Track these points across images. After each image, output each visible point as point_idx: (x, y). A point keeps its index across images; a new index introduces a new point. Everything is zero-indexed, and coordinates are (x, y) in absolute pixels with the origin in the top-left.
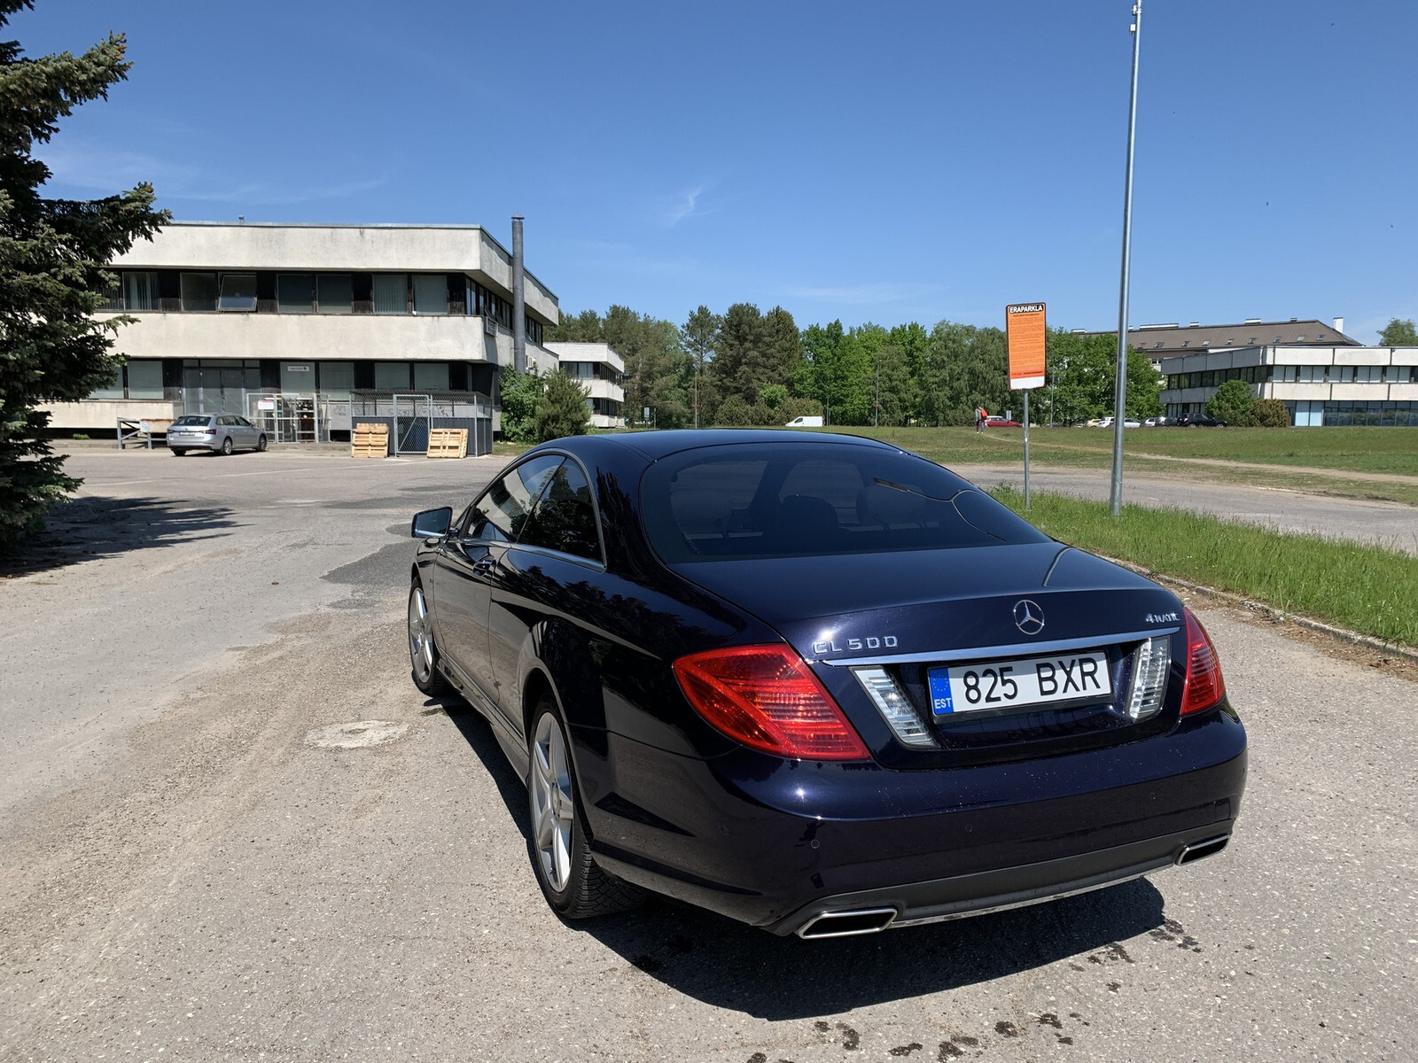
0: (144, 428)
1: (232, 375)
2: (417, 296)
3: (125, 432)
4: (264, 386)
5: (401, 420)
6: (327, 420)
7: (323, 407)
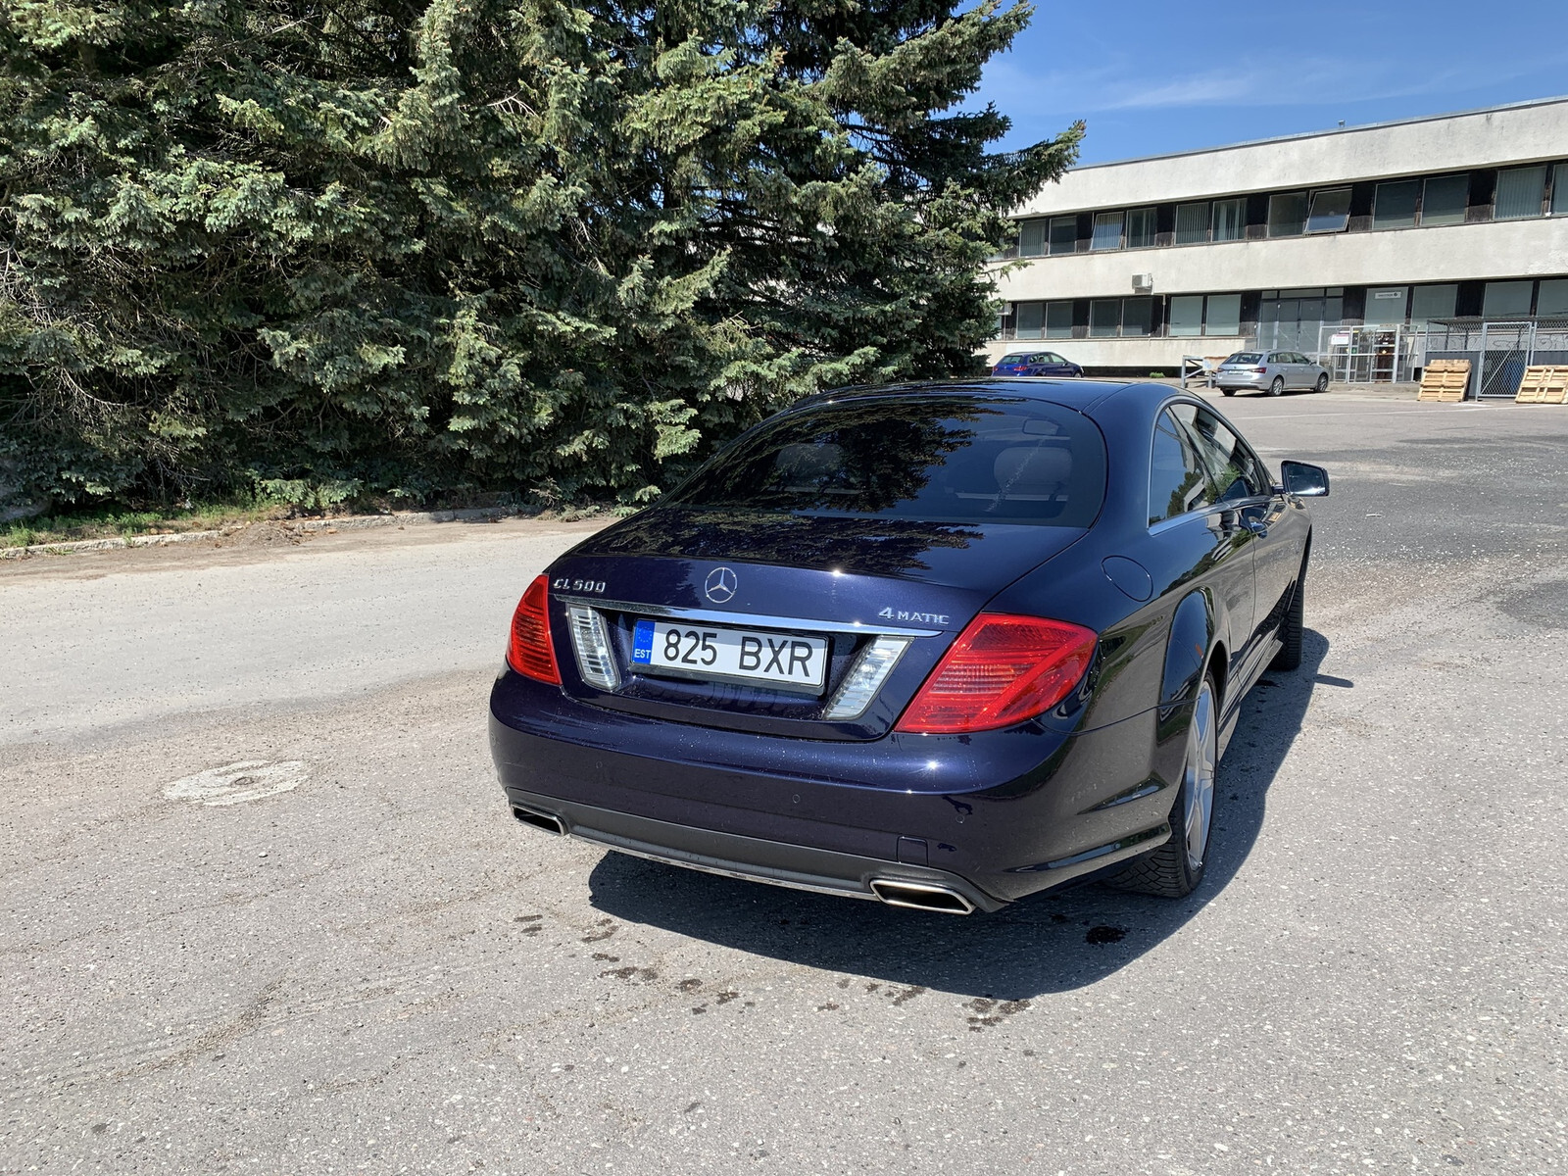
0: (1206, 366)
1: (1312, 306)
2: (1557, 196)
3: (1189, 370)
4: (1345, 317)
5: (1488, 355)
6: (1413, 356)
7: (1410, 340)
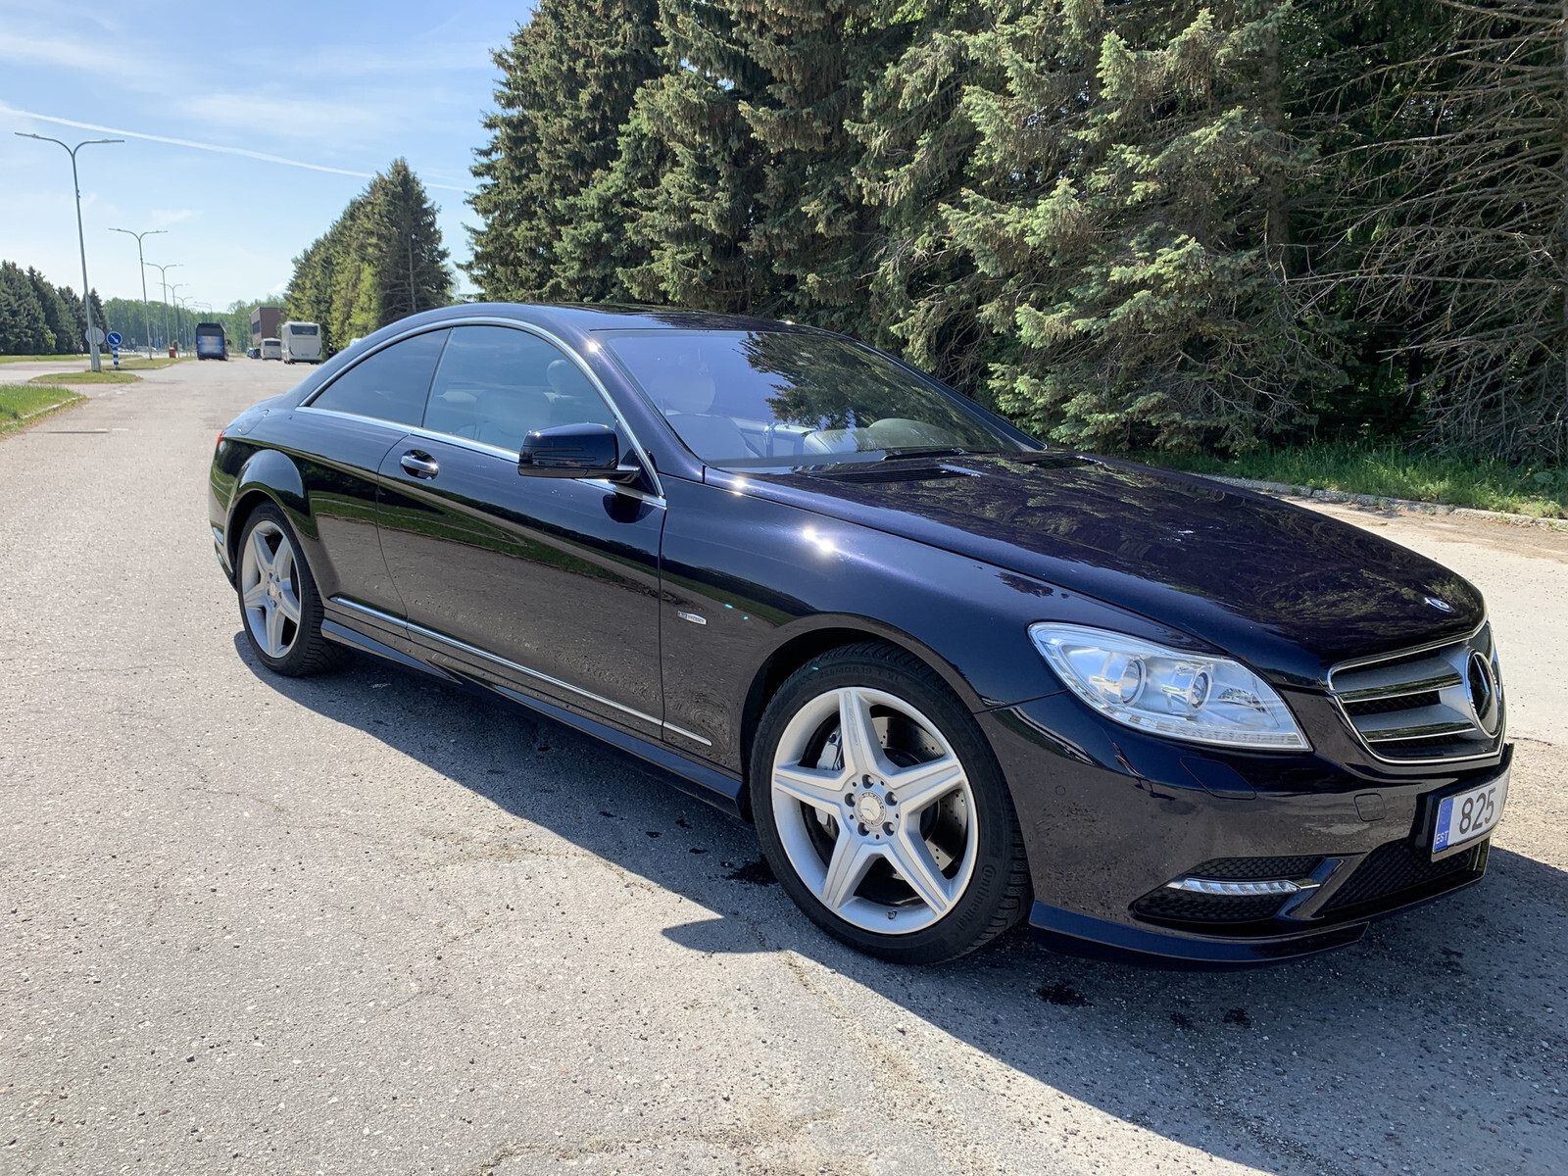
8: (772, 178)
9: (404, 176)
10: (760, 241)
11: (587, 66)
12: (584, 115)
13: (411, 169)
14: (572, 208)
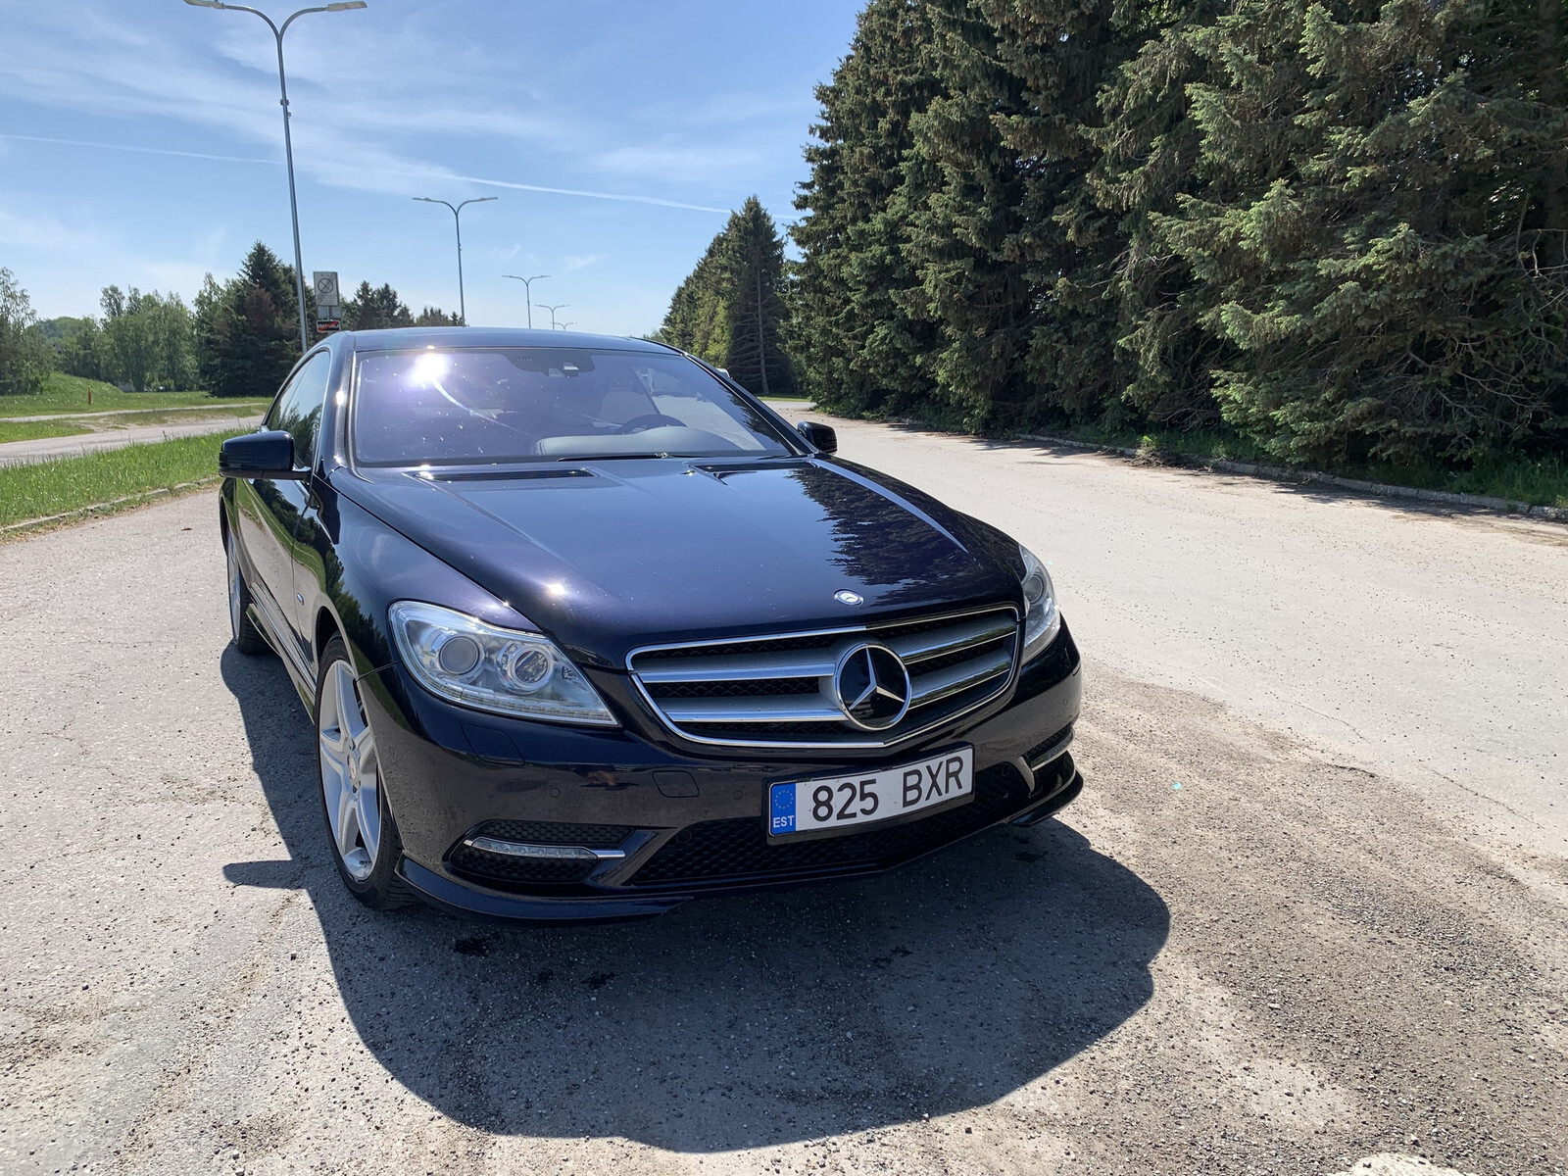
8: (1032, 192)
9: (756, 212)
10: (1013, 251)
11: (888, 93)
12: (882, 142)
13: (763, 205)
14: (862, 233)
